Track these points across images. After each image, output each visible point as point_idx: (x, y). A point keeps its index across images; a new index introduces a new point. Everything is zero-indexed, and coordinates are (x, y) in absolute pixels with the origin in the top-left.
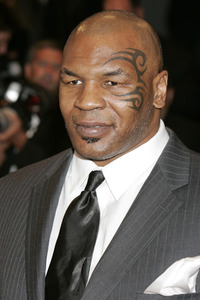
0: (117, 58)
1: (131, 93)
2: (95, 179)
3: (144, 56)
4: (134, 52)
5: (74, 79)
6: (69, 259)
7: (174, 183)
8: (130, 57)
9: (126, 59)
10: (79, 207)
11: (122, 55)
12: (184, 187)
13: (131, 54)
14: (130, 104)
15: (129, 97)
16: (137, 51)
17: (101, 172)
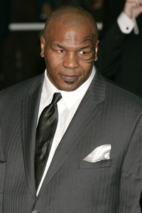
4: (92, 35)
5: (61, 49)
8: (91, 38)
10: (46, 115)
17: (60, 94)
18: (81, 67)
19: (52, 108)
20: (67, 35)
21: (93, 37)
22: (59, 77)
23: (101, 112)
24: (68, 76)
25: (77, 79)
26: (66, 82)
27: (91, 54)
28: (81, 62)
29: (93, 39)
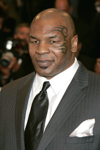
0: (55, 30)
1: (61, 46)
2: (46, 85)
3: (66, 29)
4: (62, 27)
5: (36, 40)
7: (81, 86)
8: (60, 29)
9: (59, 31)
10: (39, 98)
11: (57, 29)
12: (86, 87)
14: (61, 51)
15: (60, 48)
17: (48, 82)
19: (43, 94)
22: (36, 64)
23: (85, 95)
27: (62, 43)
29: (62, 30)
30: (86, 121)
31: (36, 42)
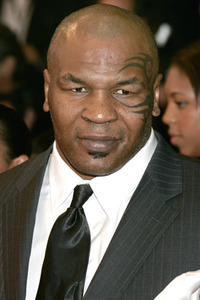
0: (130, 65)
1: (140, 105)
4: (144, 57)
5: (78, 86)
6: (59, 284)
7: (166, 193)
8: (141, 63)
9: (138, 65)
11: (136, 61)
13: (142, 60)
14: (141, 116)
15: (139, 109)
16: (147, 56)
17: (87, 185)
18: (123, 119)
20: (88, 54)
21: (145, 61)
22: (76, 144)
23: (176, 214)
24: (94, 139)
25: (114, 148)
26: (91, 153)
27: (143, 96)
28: (121, 111)
29: (145, 64)
30: (184, 275)
31: (78, 90)
